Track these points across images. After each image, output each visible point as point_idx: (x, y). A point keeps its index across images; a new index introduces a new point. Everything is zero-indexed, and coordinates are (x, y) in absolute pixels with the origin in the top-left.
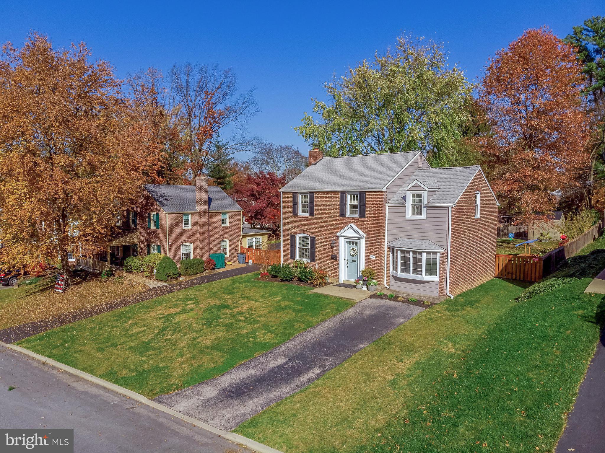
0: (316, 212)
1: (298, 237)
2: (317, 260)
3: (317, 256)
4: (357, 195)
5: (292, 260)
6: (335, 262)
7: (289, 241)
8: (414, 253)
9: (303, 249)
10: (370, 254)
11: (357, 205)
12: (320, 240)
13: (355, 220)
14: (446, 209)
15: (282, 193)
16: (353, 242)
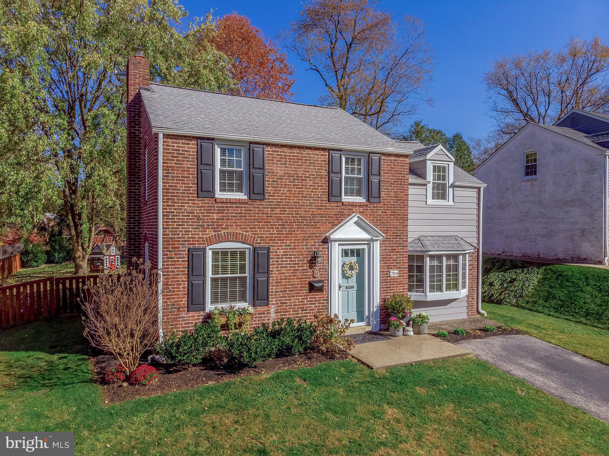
0: (269, 189)
1: (210, 252)
2: (273, 300)
3: (272, 289)
4: (359, 160)
5: (196, 314)
6: (318, 296)
7: (183, 266)
8: (448, 257)
9: (224, 280)
10: (389, 267)
11: (359, 180)
12: (281, 252)
13: (360, 206)
14: (476, 190)
15: (161, 136)
16: (352, 251)
